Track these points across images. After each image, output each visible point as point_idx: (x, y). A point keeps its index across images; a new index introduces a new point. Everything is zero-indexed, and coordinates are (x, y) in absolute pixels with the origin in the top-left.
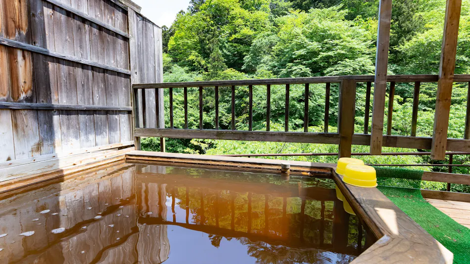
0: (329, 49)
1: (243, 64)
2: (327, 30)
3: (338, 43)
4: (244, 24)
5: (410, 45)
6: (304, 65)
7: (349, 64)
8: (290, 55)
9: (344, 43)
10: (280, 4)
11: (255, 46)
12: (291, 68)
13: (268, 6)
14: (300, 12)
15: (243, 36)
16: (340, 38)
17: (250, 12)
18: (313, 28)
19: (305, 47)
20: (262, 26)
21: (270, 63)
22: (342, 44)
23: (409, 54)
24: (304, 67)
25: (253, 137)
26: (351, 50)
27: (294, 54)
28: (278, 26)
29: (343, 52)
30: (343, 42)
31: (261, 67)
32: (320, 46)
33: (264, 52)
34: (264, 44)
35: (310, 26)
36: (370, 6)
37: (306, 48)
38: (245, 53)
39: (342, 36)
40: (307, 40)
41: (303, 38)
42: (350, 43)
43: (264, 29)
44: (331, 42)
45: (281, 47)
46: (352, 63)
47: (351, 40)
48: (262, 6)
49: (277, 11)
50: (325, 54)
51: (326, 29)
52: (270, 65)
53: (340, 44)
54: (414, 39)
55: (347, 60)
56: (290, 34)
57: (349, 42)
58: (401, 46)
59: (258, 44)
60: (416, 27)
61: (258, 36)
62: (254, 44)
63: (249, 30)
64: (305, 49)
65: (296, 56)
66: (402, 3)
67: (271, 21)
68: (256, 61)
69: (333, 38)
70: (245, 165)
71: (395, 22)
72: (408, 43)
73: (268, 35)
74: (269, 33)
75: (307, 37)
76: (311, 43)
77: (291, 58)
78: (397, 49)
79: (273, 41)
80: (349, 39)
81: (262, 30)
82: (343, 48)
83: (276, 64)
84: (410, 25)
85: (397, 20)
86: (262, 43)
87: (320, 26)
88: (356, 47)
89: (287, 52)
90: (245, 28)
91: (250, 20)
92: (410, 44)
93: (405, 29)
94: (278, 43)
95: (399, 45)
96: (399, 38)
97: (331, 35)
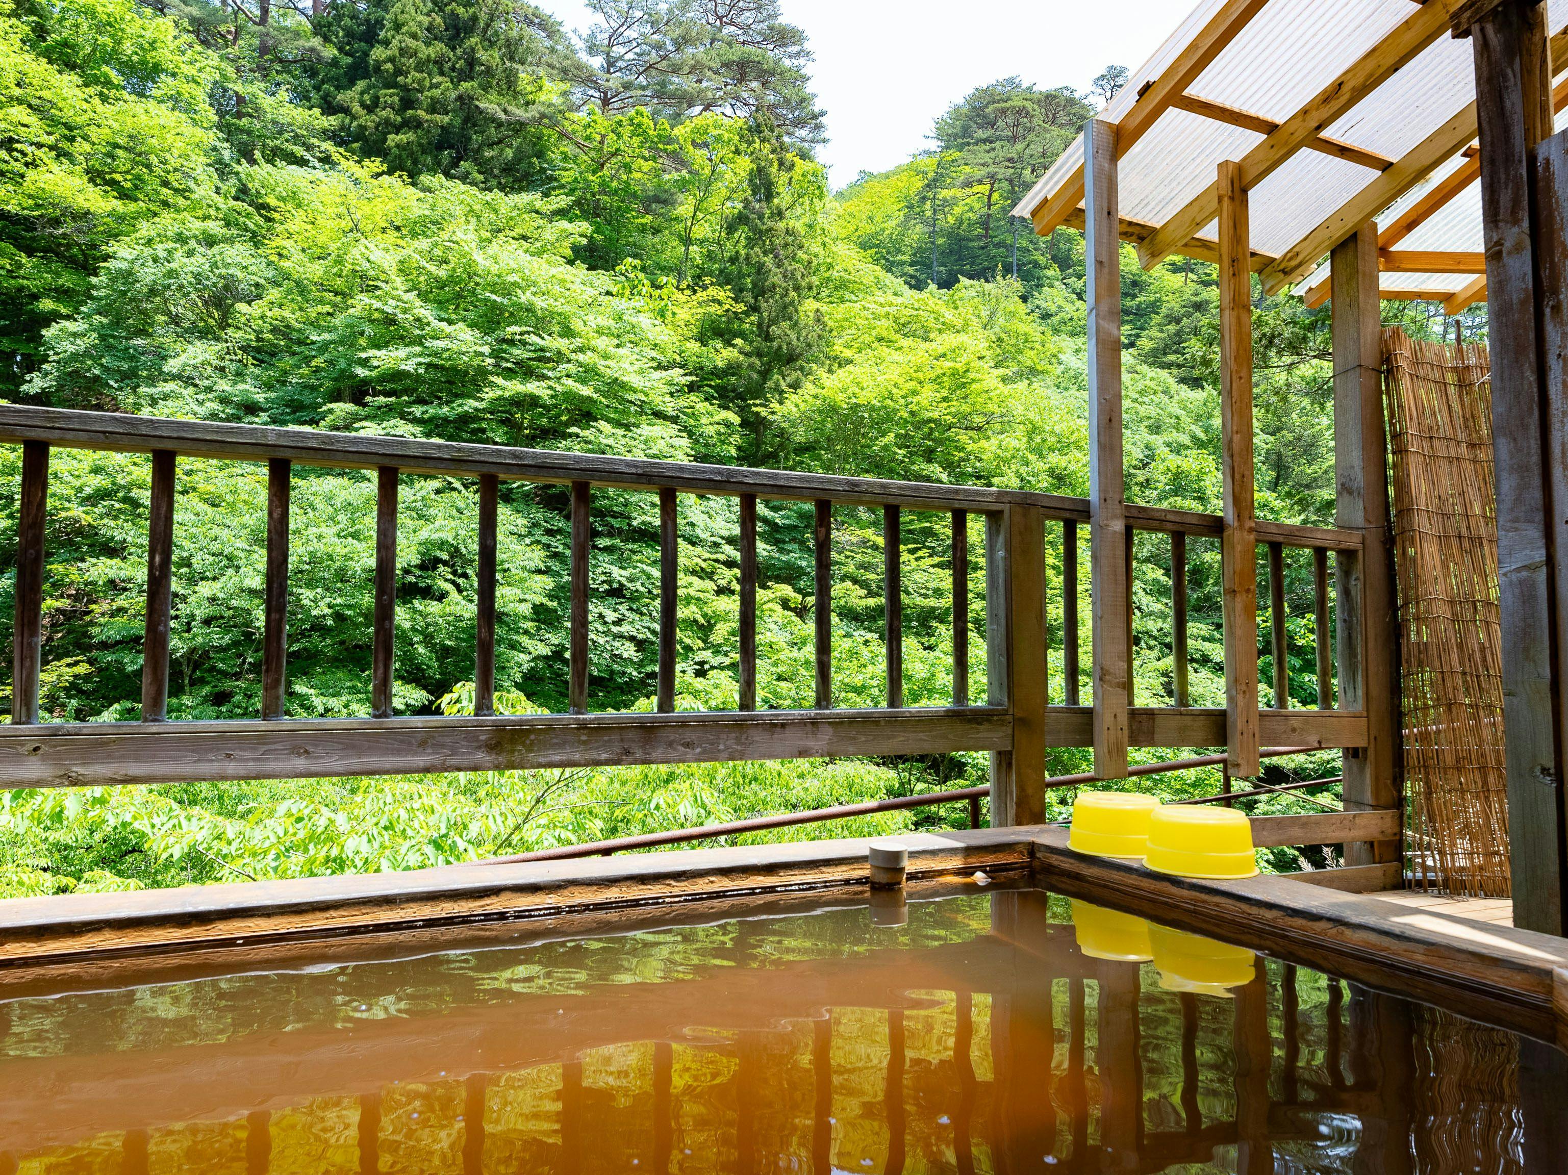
0: (525, 371)
1: (33, 364)
2: (514, 284)
3: (564, 350)
4: (51, 140)
5: (802, 406)
6: (416, 421)
7: (610, 441)
8: (342, 364)
9: (587, 358)
10: (266, 102)
11: (128, 276)
12: (347, 428)
13: (201, 95)
14: (377, 175)
15: (38, 206)
16: (567, 332)
17: (91, 90)
18: (453, 261)
19: (419, 341)
20: (166, 184)
21: (224, 386)
22: (581, 357)
23: (800, 436)
24: (417, 429)
25: (687, 745)
26: (615, 387)
27: (364, 363)
28: (265, 207)
29: (586, 391)
30: (581, 350)
31: (166, 397)
32: (486, 350)
33: (175, 320)
34: (186, 279)
35: (438, 252)
36: (656, 231)
37: (421, 344)
38: (47, 305)
39: (576, 325)
40: (426, 312)
41: (406, 297)
42: (609, 363)
43: (181, 201)
44: (534, 339)
45: (287, 314)
46: (623, 441)
47: (612, 350)
48: (167, 85)
49: (249, 133)
50: (514, 387)
51: (511, 278)
52: (224, 400)
53: (573, 356)
54: (808, 388)
55: (602, 425)
56: (339, 261)
57: (606, 357)
58: (775, 405)
59: (148, 274)
60: (809, 345)
61: (145, 229)
62: (124, 266)
63: (80, 181)
64: (418, 349)
65: (374, 374)
66: (765, 253)
67: (222, 169)
68: (132, 358)
69: (541, 324)
70: (702, 886)
71: (746, 314)
72: (794, 397)
73: (210, 241)
74: (215, 227)
75: (424, 296)
76: (444, 325)
77: (345, 375)
78: (763, 411)
79: (240, 275)
80: (602, 343)
81: (165, 204)
82: (588, 374)
83: (260, 397)
84: (793, 336)
85: (755, 309)
86: (171, 274)
87: (481, 260)
88: (634, 380)
89: (324, 347)
90: (54, 167)
91: (93, 132)
92: (799, 402)
93: (780, 347)
94: (274, 294)
95: (767, 400)
96: (765, 374)
97: (530, 310)
